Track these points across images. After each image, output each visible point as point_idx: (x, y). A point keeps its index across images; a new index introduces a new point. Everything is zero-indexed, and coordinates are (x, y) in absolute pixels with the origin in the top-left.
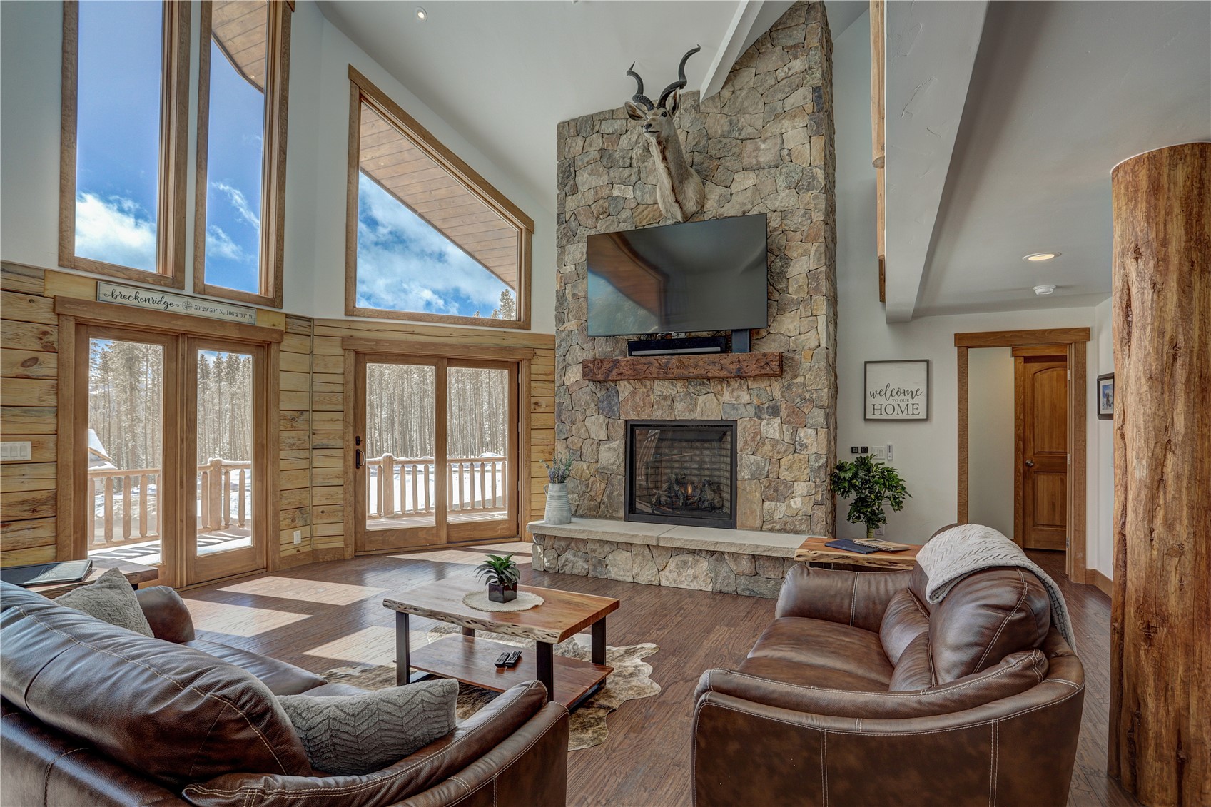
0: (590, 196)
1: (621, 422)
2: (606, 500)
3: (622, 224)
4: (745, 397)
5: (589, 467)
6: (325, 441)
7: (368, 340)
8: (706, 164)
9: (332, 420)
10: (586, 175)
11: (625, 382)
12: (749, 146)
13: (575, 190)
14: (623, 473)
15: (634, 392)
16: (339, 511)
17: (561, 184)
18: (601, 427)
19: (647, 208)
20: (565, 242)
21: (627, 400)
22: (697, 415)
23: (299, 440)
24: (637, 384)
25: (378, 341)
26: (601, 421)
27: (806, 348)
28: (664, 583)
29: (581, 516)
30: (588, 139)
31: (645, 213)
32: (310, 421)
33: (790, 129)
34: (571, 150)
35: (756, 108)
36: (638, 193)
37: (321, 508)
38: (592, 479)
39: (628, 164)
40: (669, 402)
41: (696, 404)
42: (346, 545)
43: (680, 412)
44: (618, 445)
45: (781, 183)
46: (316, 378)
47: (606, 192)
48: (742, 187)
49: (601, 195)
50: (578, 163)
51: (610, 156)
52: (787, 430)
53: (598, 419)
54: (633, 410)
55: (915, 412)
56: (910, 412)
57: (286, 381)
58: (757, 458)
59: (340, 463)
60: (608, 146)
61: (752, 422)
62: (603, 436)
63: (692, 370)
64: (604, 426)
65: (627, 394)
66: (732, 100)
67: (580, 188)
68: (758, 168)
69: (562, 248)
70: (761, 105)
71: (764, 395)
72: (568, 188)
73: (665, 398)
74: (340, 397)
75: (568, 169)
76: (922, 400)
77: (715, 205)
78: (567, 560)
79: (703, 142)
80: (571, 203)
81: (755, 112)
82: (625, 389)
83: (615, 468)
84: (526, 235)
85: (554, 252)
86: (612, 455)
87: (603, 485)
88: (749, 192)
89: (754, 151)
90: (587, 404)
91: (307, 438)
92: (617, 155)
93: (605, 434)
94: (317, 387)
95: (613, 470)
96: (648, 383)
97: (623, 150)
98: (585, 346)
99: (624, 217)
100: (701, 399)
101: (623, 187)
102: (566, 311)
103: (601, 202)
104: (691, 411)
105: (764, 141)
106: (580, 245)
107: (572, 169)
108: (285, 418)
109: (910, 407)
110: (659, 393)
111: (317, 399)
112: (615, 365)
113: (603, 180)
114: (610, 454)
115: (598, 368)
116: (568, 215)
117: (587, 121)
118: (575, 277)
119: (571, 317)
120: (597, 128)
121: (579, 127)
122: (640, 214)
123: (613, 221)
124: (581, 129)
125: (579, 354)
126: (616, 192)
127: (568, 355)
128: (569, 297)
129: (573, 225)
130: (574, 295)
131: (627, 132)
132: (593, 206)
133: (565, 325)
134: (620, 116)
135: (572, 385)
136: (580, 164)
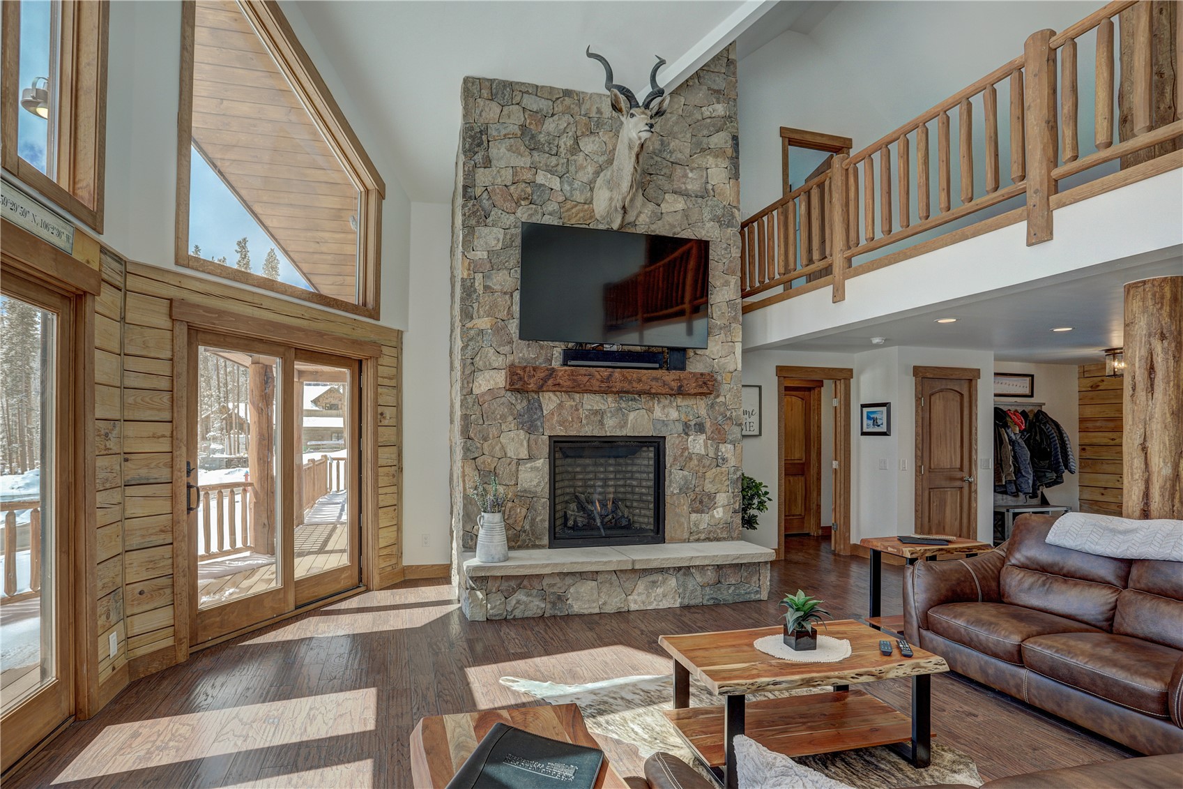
0: (508, 176)
1: (545, 438)
2: (527, 527)
3: (547, 217)
4: (674, 414)
5: (506, 491)
6: (143, 472)
7: (208, 310)
9: (155, 437)
10: (503, 150)
11: (551, 394)
12: (679, 171)
13: (488, 163)
14: (548, 495)
15: (560, 406)
16: (166, 587)
17: (470, 151)
18: (522, 444)
19: (576, 206)
20: (473, 222)
21: (553, 414)
22: (628, 431)
23: (112, 471)
24: (565, 396)
25: (221, 313)
26: (522, 437)
27: (727, 370)
28: (633, 607)
30: (505, 109)
31: (574, 210)
32: (121, 438)
33: (713, 166)
34: (483, 114)
35: (684, 137)
36: (567, 187)
37: (139, 587)
38: (510, 504)
39: (554, 152)
40: (599, 418)
41: (627, 420)
42: (179, 641)
43: (611, 427)
44: (542, 463)
45: (707, 215)
46: (131, 363)
47: (528, 176)
48: (673, 209)
50: (493, 132)
51: (533, 137)
52: (712, 446)
53: (518, 435)
54: (561, 425)
55: (752, 429)
56: (748, 429)
58: (685, 473)
60: (530, 124)
61: (680, 439)
62: (524, 454)
63: (635, 384)
64: (525, 443)
65: (552, 407)
67: (494, 162)
68: (685, 194)
69: (470, 231)
70: (689, 135)
71: (691, 412)
72: (479, 158)
73: (596, 412)
74: (166, 399)
75: (479, 135)
76: (755, 419)
77: (648, 220)
78: (518, 602)
80: (483, 177)
81: (683, 139)
82: (550, 401)
83: (539, 489)
86: (535, 476)
87: (524, 511)
88: (679, 216)
89: (683, 177)
90: (503, 417)
92: (542, 138)
93: (526, 452)
94: (131, 381)
96: (577, 396)
97: (549, 134)
98: (501, 349)
99: (550, 209)
100: (632, 416)
101: (549, 176)
102: (475, 306)
103: (522, 186)
104: (622, 427)
105: (692, 170)
106: (495, 230)
107: (485, 137)
108: (99, 433)
109: (748, 424)
110: (589, 407)
111: (131, 400)
112: (551, 374)
113: (524, 161)
114: (533, 475)
115: (530, 377)
116: (478, 191)
117: (505, 86)
118: (488, 266)
119: (482, 313)
120: (517, 99)
121: (494, 91)
122: (568, 210)
123: (536, 211)
124: (497, 94)
125: (494, 358)
126: (541, 178)
127: (477, 359)
128: (480, 289)
129: (486, 203)
130: (486, 288)
131: (553, 115)
132: (512, 188)
133: (474, 322)
134: (546, 95)
135: (483, 394)
136: (495, 133)
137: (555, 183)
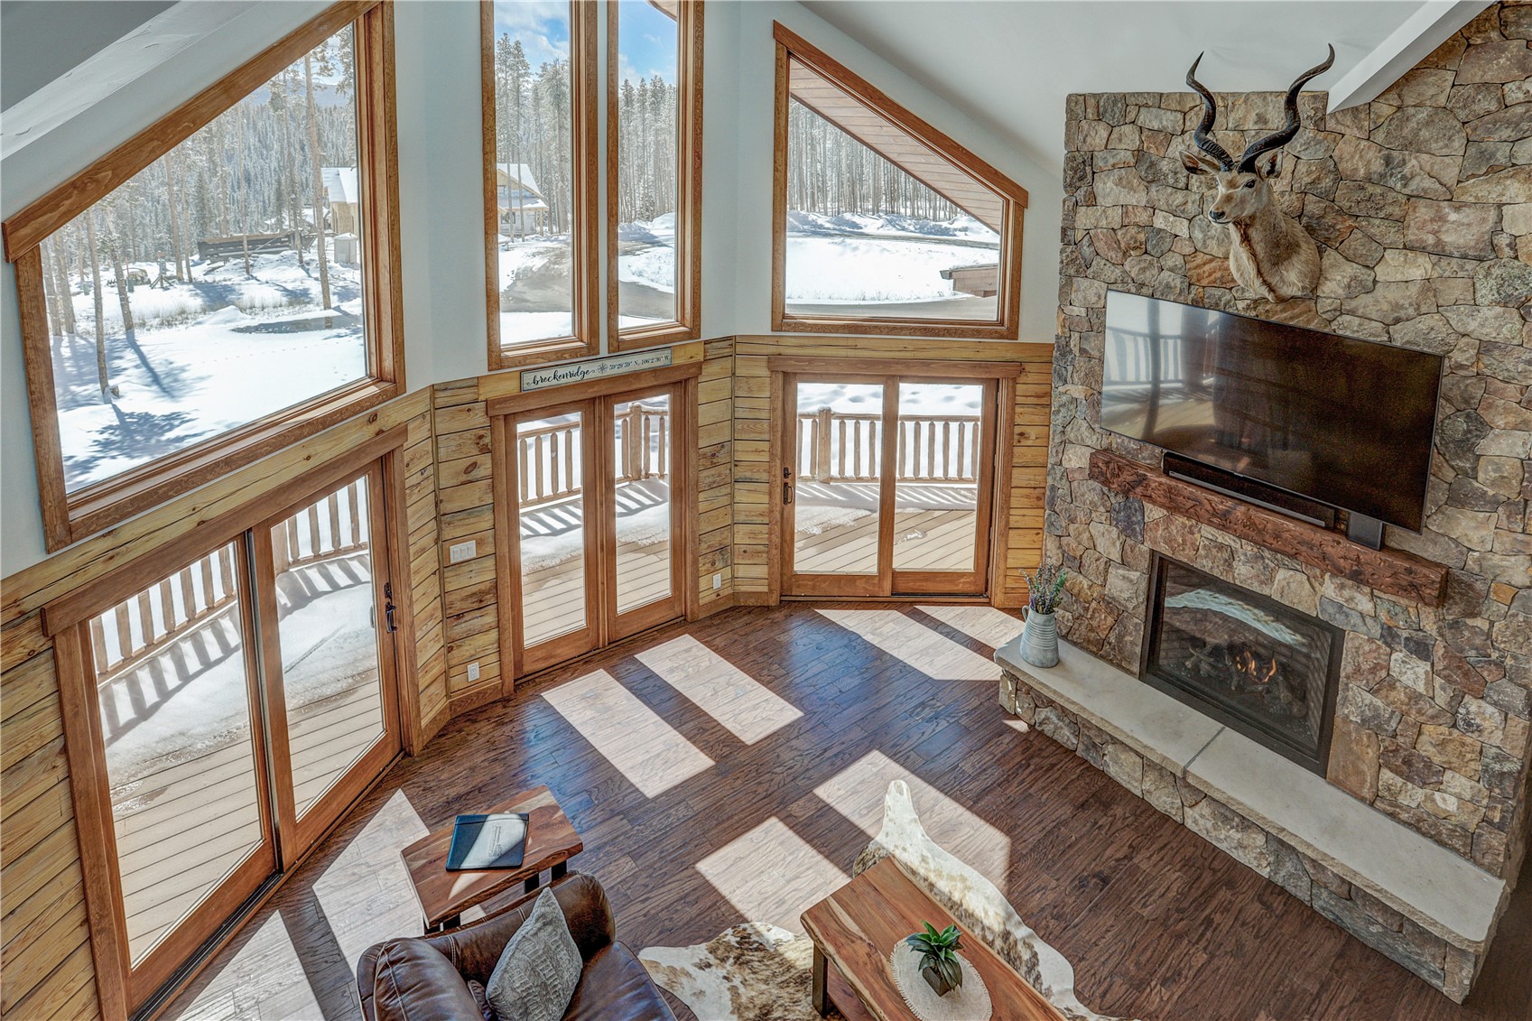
0: (1115, 216)
1: (1145, 549)
2: (1112, 640)
3: (1165, 274)
4: (1365, 605)
5: (1090, 587)
6: (748, 474)
7: (792, 358)
8: (1329, 220)
9: (758, 451)
10: (1110, 184)
12: (1423, 212)
13: (1092, 200)
14: (1142, 616)
15: (1169, 520)
16: (764, 553)
17: (1070, 185)
18: (1114, 544)
19: (1211, 261)
20: (1072, 271)
21: (1157, 524)
23: (719, 476)
24: (1175, 513)
25: (811, 360)
26: (1114, 535)
27: (1503, 579)
29: (1075, 644)
30: (1116, 130)
31: (1207, 268)
32: (732, 452)
33: (1516, 200)
34: (1089, 139)
35: (1447, 146)
36: (1198, 235)
37: (744, 548)
38: (1094, 604)
39: (1181, 185)
40: (1226, 555)
41: (1273, 577)
42: (772, 590)
43: (1245, 577)
44: (1138, 577)
45: (1486, 291)
47: (1143, 217)
48: (1399, 277)
49: (1133, 219)
50: (1099, 163)
51: (1152, 165)
52: (1443, 689)
53: (1110, 532)
54: (1166, 544)
57: (705, 415)
59: (766, 499)
60: (1149, 148)
61: (1375, 647)
62: (1115, 556)
63: (1269, 538)
64: (1118, 543)
65: (1156, 517)
66: (1395, 122)
67: (1099, 199)
68: (1439, 252)
69: (1068, 281)
70: (1461, 145)
71: (1402, 617)
72: (1080, 194)
73: (1220, 547)
74: (766, 425)
75: (1082, 167)
77: (1342, 291)
79: (1327, 182)
80: (1085, 218)
81: (1444, 151)
82: (1154, 511)
83: (1130, 606)
84: (1015, 211)
85: (1055, 282)
86: (1128, 588)
87: (1110, 620)
88: (1414, 290)
89: (1432, 220)
90: (1094, 505)
91: (728, 471)
92: (1165, 166)
93: (1118, 555)
94: (740, 414)
95: (1126, 607)
96: (1193, 520)
97: (1174, 160)
99: (1170, 263)
100: (1283, 573)
101: (1172, 218)
102: (1069, 369)
103: (1133, 230)
104: (1264, 583)
105: (1458, 209)
106: (1096, 283)
107: (1088, 169)
108: (704, 457)
110: (1210, 537)
111: (740, 427)
112: (1141, 482)
113: (1139, 198)
114: (1125, 585)
115: (1113, 475)
116: (1079, 235)
117: (1115, 103)
118: (1086, 326)
119: (1076, 379)
120: (1131, 117)
121: (1101, 109)
122: (1198, 267)
123: (1151, 264)
124: (1106, 111)
125: (1086, 433)
126: (1159, 222)
127: (1069, 429)
128: (1076, 351)
129: (1087, 251)
130: (1083, 351)
131: (1183, 132)
132: (1119, 233)
133: (1068, 387)
134: (1173, 106)
135: (1073, 471)
136: (1101, 164)
137: (1182, 228)
